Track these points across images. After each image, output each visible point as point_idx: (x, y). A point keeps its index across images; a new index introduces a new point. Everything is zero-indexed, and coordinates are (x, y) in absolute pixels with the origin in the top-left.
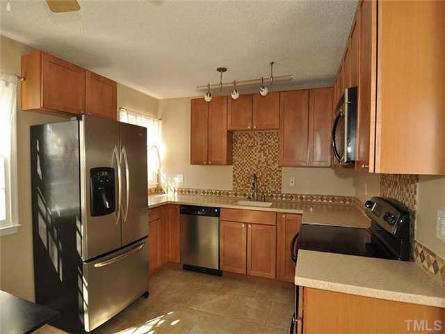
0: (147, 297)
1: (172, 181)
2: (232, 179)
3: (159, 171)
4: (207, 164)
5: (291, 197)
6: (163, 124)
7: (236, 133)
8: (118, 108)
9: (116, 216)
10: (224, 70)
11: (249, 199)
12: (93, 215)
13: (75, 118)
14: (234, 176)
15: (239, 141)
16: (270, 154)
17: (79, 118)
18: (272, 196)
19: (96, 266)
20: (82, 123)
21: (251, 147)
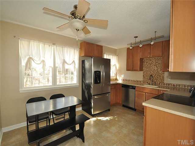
0: (109, 111)
1: (121, 76)
2: (142, 76)
3: (116, 73)
4: (132, 71)
5: (169, 85)
6: (118, 57)
7: (144, 59)
8: (103, 53)
9: (100, 85)
10: (137, 37)
11: (149, 84)
12: (95, 83)
13: (91, 58)
14: (143, 75)
15: (146, 62)
16: (159, 67)
17: (92, 58)
18: (159, 84)
19: (95, 97)
20: (92, 59)
21: (151, 64)
